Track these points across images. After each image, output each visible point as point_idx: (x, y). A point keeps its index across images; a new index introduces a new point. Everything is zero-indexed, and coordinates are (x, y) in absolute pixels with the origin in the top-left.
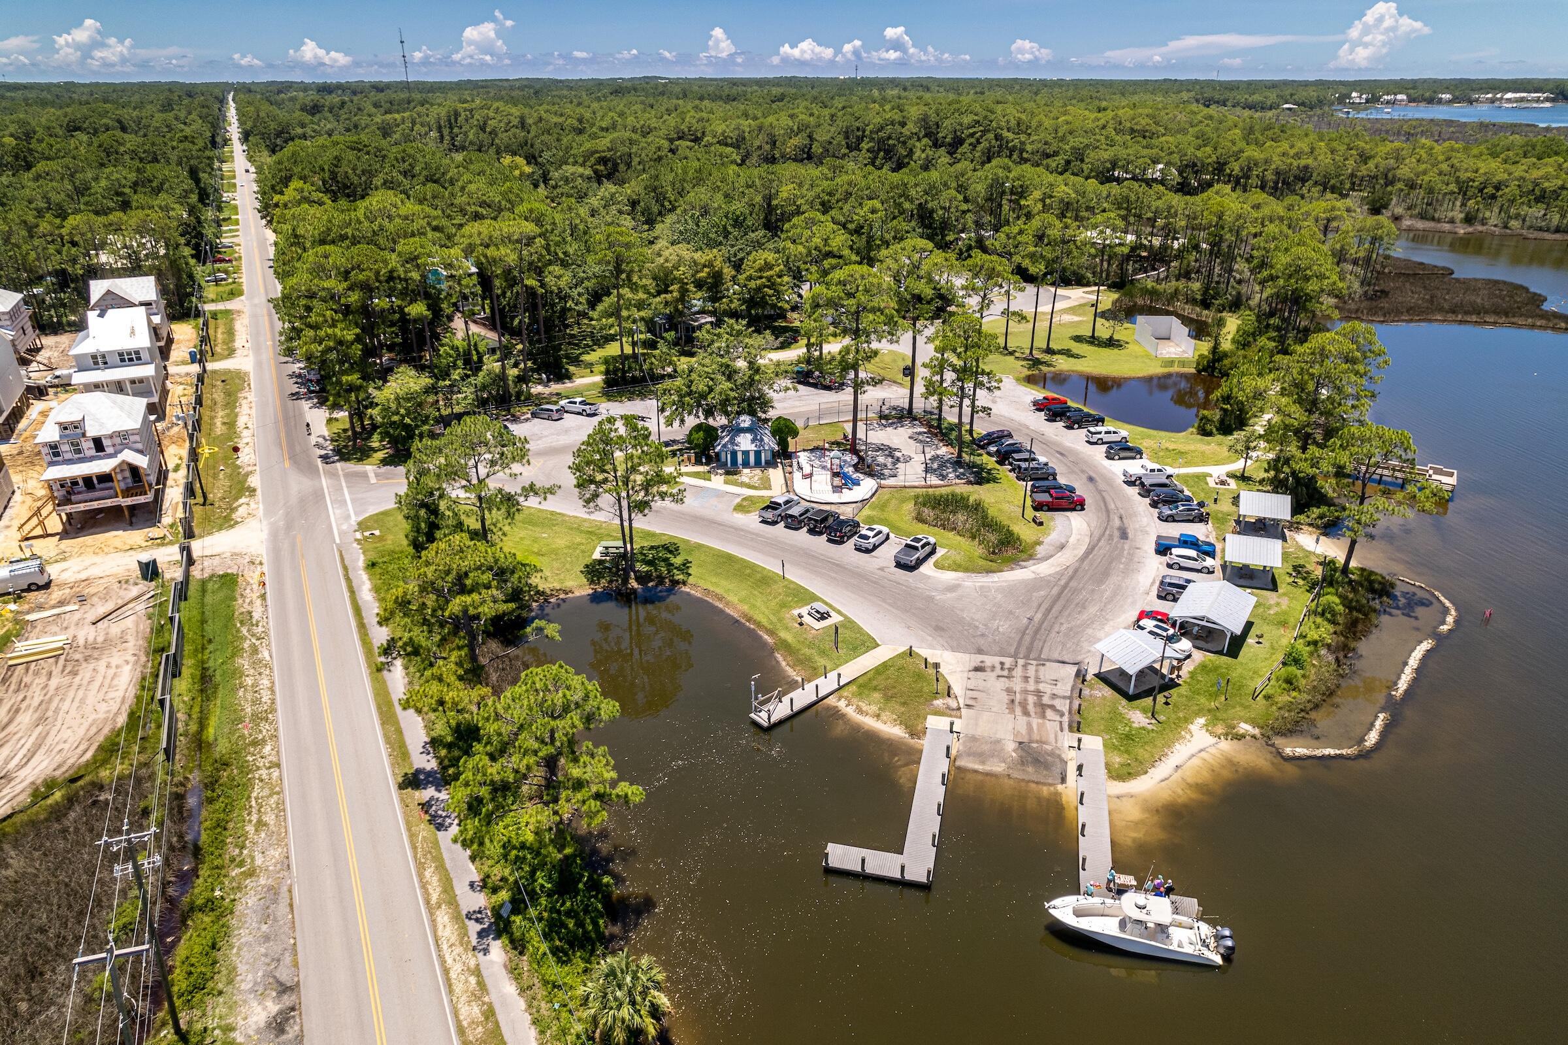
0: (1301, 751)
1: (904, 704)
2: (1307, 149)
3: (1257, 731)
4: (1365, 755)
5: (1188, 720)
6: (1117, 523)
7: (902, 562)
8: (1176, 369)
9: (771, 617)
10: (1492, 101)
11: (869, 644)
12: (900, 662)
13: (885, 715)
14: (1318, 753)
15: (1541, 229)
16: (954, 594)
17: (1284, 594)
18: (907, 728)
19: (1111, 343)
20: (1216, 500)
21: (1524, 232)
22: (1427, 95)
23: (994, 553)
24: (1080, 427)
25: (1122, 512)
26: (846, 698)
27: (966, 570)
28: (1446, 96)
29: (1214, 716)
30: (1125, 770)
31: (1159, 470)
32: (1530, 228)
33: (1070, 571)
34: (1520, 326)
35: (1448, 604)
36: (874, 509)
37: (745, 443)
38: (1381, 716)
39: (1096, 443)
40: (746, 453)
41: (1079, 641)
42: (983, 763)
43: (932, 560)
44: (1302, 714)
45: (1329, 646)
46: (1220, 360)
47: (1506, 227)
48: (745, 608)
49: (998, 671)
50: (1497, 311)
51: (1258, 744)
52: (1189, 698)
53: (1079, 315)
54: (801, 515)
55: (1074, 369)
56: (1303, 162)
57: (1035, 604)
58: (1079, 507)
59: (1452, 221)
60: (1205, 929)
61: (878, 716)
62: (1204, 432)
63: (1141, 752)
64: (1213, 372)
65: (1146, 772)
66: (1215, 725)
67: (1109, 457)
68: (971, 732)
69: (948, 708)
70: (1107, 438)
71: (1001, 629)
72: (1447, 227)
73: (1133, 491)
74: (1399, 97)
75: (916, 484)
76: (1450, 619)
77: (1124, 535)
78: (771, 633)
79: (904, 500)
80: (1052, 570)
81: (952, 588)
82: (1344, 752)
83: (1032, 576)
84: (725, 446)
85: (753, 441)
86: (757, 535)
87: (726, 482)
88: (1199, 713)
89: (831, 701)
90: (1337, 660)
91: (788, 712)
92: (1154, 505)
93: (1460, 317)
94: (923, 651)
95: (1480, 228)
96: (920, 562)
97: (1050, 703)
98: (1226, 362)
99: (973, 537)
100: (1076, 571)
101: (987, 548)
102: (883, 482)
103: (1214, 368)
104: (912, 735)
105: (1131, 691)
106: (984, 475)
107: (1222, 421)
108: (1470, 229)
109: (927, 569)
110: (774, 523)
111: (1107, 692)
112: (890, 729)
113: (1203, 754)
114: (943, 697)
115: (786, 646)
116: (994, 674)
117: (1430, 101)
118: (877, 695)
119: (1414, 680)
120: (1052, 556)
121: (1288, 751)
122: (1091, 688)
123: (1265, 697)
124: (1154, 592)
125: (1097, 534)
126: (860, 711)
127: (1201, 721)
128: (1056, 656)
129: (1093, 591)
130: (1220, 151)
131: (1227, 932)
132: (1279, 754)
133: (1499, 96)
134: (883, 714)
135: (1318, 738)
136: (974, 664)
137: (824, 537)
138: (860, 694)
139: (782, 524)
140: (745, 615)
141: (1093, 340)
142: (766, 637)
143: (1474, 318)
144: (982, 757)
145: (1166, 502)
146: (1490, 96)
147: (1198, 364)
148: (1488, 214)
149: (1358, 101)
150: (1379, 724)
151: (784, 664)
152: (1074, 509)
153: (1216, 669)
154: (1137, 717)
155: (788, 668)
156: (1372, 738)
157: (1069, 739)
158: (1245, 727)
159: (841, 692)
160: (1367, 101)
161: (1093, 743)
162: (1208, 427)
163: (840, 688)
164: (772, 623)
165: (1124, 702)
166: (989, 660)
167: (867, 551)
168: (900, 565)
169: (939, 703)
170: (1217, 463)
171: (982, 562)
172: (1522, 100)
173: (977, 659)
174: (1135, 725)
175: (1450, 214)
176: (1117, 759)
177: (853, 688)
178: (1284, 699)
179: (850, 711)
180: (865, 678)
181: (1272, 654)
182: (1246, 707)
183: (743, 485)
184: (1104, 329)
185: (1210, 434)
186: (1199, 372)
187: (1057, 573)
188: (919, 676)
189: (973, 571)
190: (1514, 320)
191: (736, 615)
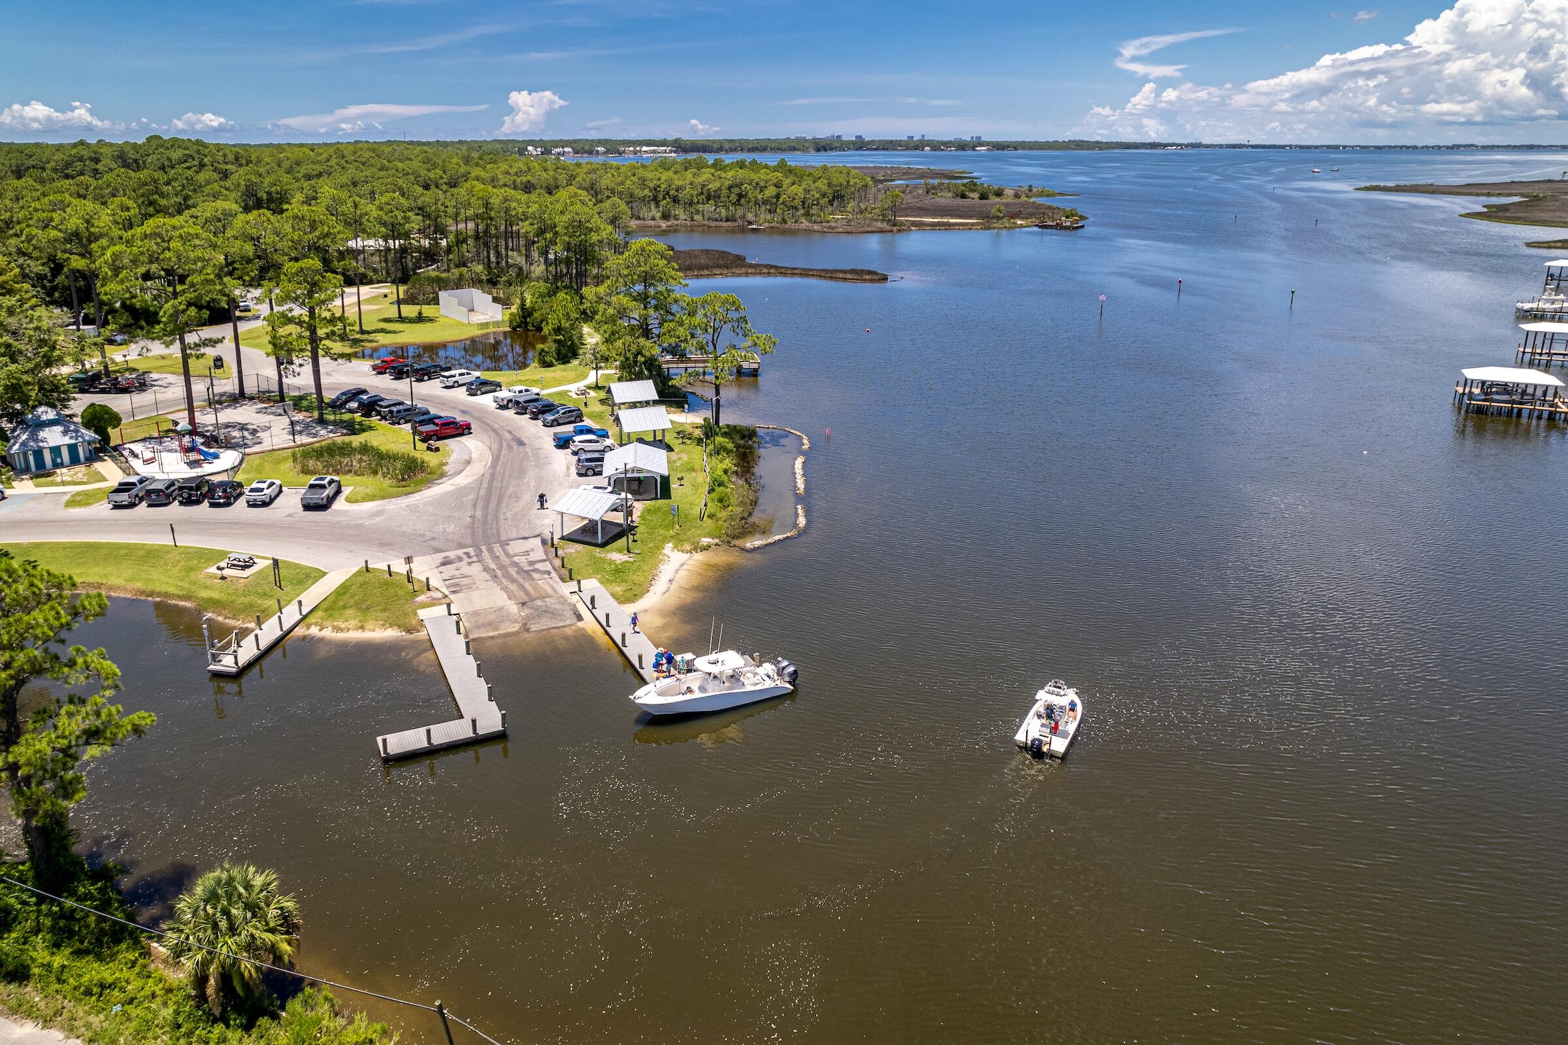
0: (758, 543)
1: (385, 610)
2: (524, 168)
3: (716, 541)
4: (803, 532)
5: (659, 548)
6: (508, 436)
7: (312, 502)
8: (491, 329)
9: (180, 583)
10: (635, 153)
11: (313, 576)
12: (360, 579)
13: (369, 625)
14: (771, 540)
15: (716, 220)
16: (382, 518)
17: (680, 452)
18: (399, 627)
19: (420, 319)
20: (586, 404)
21: (706, 223)
22: (587, 148)
23: (403, 479)
24: (430, 379)
25: (508, 428)
26: (316, 624)
27: (383, 498)
28: (601, 149)
29: (678, 541)
30: (630, 594)
31: (527, 391)
32: (709, 219)
33: (488, 476)
34: (739, 275)
35: (798, 433)
36: (249, 472)
37: (53, 437)
38: (799, 507)
39: (452, 387)
40: (56, 451)
41: (529, 520)
42: (496, 629)
43: (341, 499)
44: (743, 521)
45: (736, 472)
46: (530, 314)
47: (692, 220)
48: (139, 585)
49: (466, 560)
50: (719, 266)
51: (721, 549)
52: (651, 534)
53: (376, 305)
54: (167, 488)
55: (396, 341)
56: (524, 179)
57: (470, 506)
58: (466, 431)
59: (653, 219)
60: (768, 668)
61: (362, 628)
62: (547, 365)
63: (637, 578)
64: (526, 326)
65: (648, 591)
66: (682, 545)
67: (472, 394)
68: (470, 609)
69: (434, 599)
70: (462, 380)
71: (447, 530)
72: (652, 223)
73: (510, 413)
74: (566, 149)
75: (285, 446)
76: (806, 441)
77: (521, 443)
78: (187, 598)
79: (278, 462)
80: (470, 480)
81: (379, 513)
82: (789, 535)
83: (453, 488)
84: (24, 444)
85: (65, 433)
86: (115, 520)
87: (37, 486)
88: (665, 540)
89: (300, 631)
90: (746, 481)
91: (255, 652)
92: (535, 417)
93: (696, 273)
94: (379, 565)
95: (675, 222)
96: (331, 500)
97: (531, 568)
98: (536, 315)
99: (375, 473)
100: (493, 476)
101: (394, 477)
102: (248, 450)
103: (526, 324)
104: (409, 631)
105: (600, 541)
106: (357, 427)
107: (559, 353)
108: (669, 223)
109: (340, 505)
110: (132, 505)
111: (580, 547)
112: (380, 633)
113: (684, 567)
114: (423, 593)
115: (216, 604)
116: (464, 563)
117: (590, 152)
118: (350, 612)
119: (806, 481)
120: (462, 470)
121: (749, 545)
122: (563, 549)
123: (709, 516)
124: (574, 471)
125: (495, 447)
126: (339, 630)
127: (670, 545)
128: (514, 535)
129: (518, 485)
130: (449, 174)
131: (785, 663)
132: (743, 549)
133: (638, 149)
134: (366, 624)
135: (764, 532)
136: (438, 562)
137: (206, 503)
138: (330, 616)
139: (144, 504)
140: (142, 592)
141: (401, 319)
142: (182, 603)
143: (706, 272)
144: (491, 625)
145: (543, 412)
146: (631, 149)
147: (511, 322)
148: (677, 212)
149: (535, 153)
150: (800, 511)
151: (220, 619)
152: (462, 434)
153: (659, 509)
154: (615, 555)
155: (227, 621)
156: (802, 521)
157: (567, 588)
158: (706, 541)
159: (307, 621)
160: (542, 153)
161: (591, 585)
162: (548, 359)
163: (304, 618)
164: (183, 589)
165: (598, 550)
166: (452, 555)
167: (264, 505)
168: (308, 507)
169: (421, 598)
170: (570, 382)
171: (395, 490)
172: (654, 152)
173: (439, 557)
174: (618, 562)
175: (651, 214)
176: (618, 589)
177: (319, 613)
178: (723, 514)
179: (328, 633)
180: (326, 602)
181: (697, 490)
182: (698, 528)
183: (63, 483)
184: (409, 311)
185: (550, 365)
186: (514, 329)
187: (476, 480)
188: (386, 585)
189: (391, 496)
190: (734, 270)
191: (129, 596)
